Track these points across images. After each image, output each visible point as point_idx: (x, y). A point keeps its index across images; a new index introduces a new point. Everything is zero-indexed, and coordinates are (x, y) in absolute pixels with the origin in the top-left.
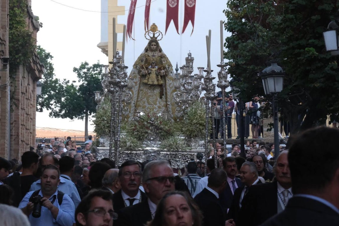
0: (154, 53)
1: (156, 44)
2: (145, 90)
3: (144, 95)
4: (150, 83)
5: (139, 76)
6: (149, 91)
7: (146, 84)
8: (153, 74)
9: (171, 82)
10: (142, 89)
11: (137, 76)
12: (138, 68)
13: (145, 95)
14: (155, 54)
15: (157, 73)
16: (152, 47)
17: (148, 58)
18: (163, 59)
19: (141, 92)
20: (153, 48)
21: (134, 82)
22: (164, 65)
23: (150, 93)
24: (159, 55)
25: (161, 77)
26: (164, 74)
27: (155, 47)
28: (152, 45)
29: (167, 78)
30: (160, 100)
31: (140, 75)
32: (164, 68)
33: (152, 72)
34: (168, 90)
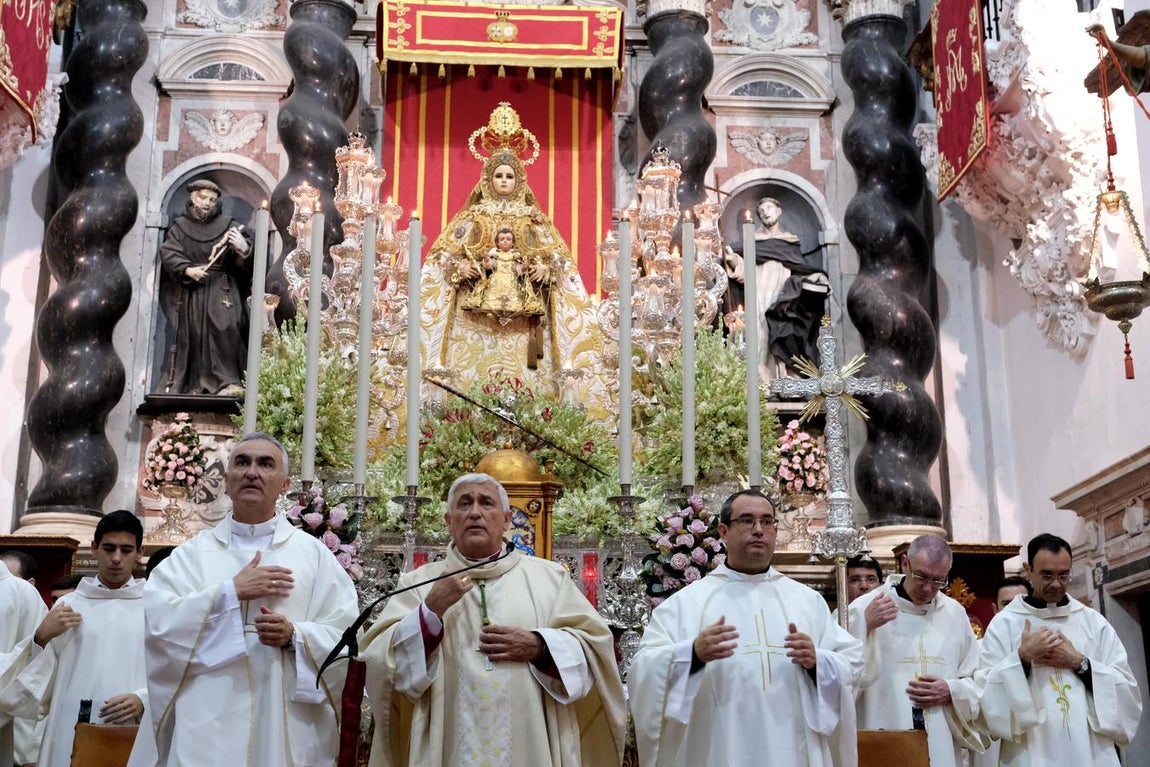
0: (504, 205)
1: (512, 172)
2: (472, 339)
3: (469, 354)
4: (493, 304)
5: (449, 288)
6: (487, 342)
7: (475, 314)
8: (505, 270)
9: (573, 312)
10: (459, 333)
11: (442, 289)
12: (443, 260)
13: (471, 357)
14: (511, 206)
15: (519, 268)
16: (498, 182)
17: (482, 223)
18: (539, 229)
19: (455, 347)
20: (503, 186)
21: (429, 313)
22: (544, 248)
23: (489, 347)
24: (525, 212)
25: (536, 284)
26: (547, 276)
27: (510, 182)
28: (499, 176)
29: (556, 295)
30: (533, 374)
31: (451, 284)
32: (547, 258)
33: (500, 264)
34: (560, 341)
